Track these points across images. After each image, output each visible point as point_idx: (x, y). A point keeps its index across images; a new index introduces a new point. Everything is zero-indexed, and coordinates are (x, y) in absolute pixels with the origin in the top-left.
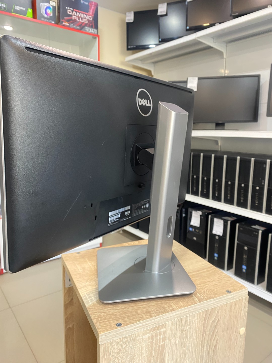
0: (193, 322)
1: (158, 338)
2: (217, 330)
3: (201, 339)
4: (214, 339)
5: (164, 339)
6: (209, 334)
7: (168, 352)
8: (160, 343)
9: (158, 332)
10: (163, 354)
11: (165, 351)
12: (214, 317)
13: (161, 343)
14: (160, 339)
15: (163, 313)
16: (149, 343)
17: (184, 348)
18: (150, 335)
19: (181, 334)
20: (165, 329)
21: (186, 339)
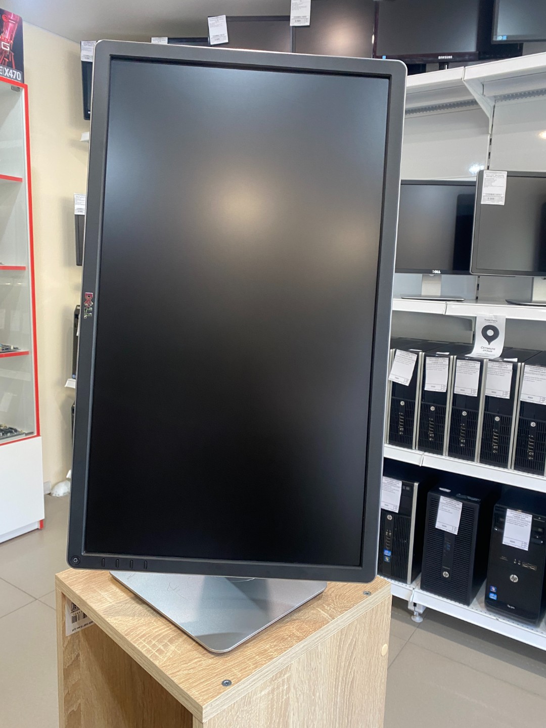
0: (325, 652)
1: (281, 690)
2: (354, 657)
3: (335, 677)
4: (351, 672)
5: (289, 689)
6: (345, 665)
7: (293, 709)
8: (282, 698)
9: (280, 680)
10: (287, 714)
11: (289, 709)
12: (351, 637)
13: (285, 697)
14: (283, 691)
15: (287, 648)
16: (269, 701)
17: (313, 697)
18: (270, 688)
19: (310, 676)
20: (289, 674)
21: (316, 682)
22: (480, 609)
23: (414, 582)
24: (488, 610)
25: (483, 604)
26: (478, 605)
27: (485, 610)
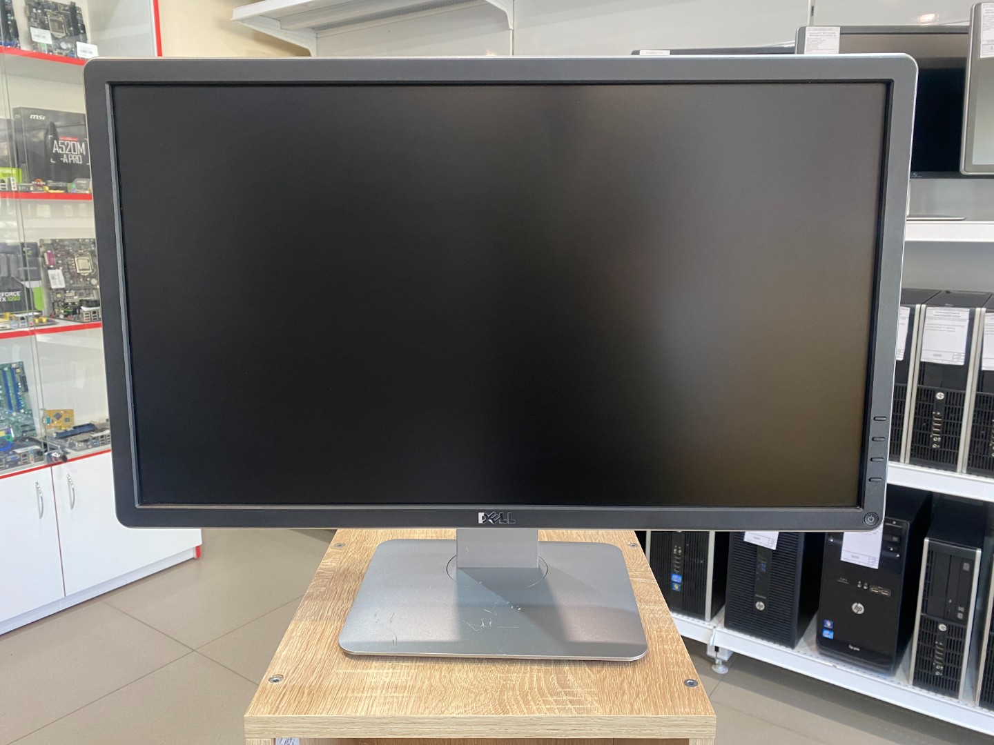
22: (809, 652)
23: (715, 619)
24: (821, 654)
25: (814, 646)
26: (807, 648)
27: (816, 654)
